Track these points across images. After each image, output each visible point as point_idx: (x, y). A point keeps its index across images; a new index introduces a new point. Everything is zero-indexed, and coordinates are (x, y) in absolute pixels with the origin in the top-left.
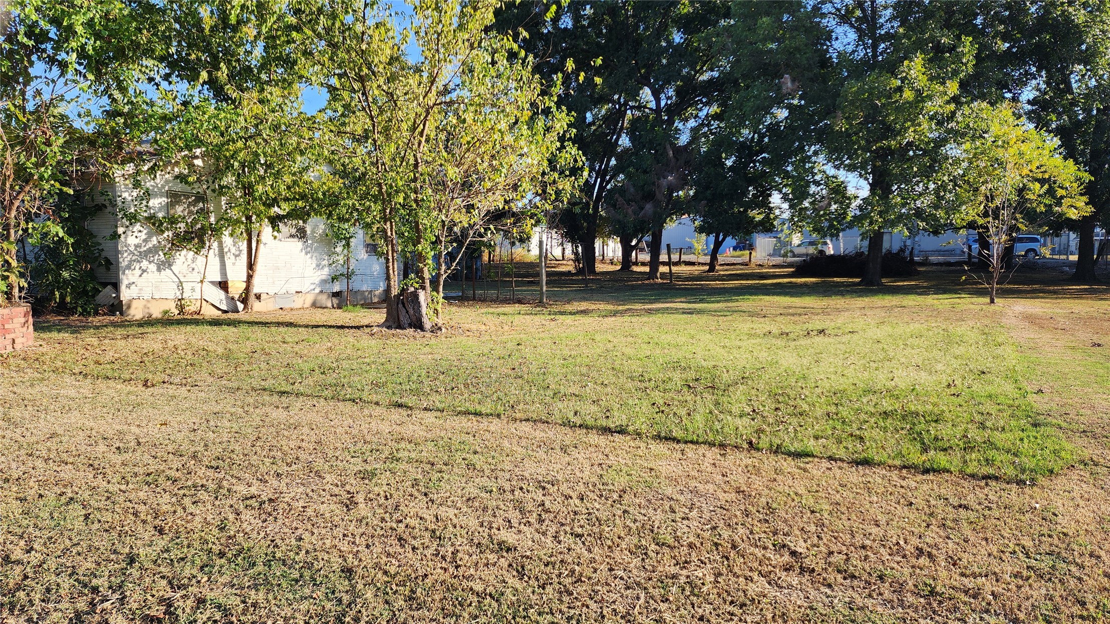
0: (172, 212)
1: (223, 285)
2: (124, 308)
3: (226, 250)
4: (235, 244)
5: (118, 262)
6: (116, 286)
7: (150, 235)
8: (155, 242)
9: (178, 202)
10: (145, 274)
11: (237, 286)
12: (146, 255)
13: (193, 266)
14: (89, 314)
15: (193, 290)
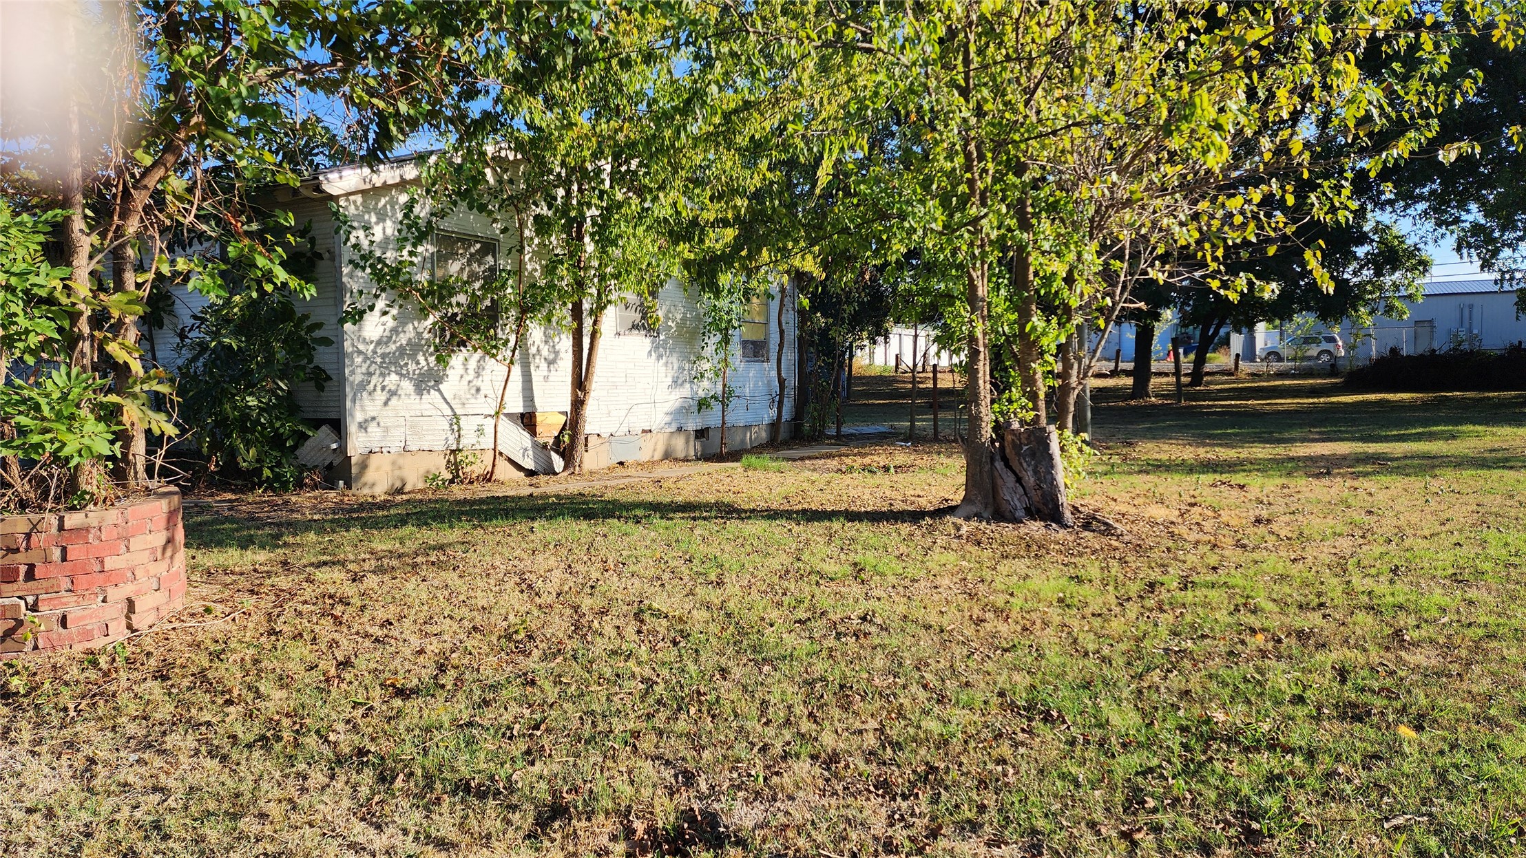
0: (439, 273)
1: (528, 421)
2: (354, 470)
3: (533, 350)
4: (547, 339)
5: (342, 380)
6: (338, 427)
7: (402, 320)
8: (412, 335)
9: (452, 255)
10: (394, 399)
11: (551, 419)
12: (393, 362)
13: (478, 383)
14: (285, 486)
15: (480, 431)
